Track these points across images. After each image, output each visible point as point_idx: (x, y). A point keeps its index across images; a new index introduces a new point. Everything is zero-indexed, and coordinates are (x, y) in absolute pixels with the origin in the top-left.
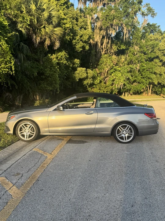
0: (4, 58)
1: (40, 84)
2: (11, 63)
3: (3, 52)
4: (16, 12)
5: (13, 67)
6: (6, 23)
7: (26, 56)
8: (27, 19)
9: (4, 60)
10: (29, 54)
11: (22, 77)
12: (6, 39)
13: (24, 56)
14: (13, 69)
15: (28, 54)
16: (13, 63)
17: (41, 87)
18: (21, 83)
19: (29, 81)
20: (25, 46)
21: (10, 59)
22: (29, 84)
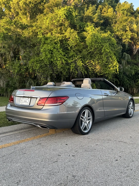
0: (112, 64)
1: (137, 81)
2: (116, 67)
3: (112, 61)
5: (118, 69)
7: (128, 62)
9: (112, 65)
10: (130, 60)
11: (123, 77)
12: (114, 52)
13: (126, 62)
14: (118, 71)
16: (118, 67)
17: (138, 84)
18: (122, 81)
19: (128, 80)
21: (116, 64)
22: (128, 81)
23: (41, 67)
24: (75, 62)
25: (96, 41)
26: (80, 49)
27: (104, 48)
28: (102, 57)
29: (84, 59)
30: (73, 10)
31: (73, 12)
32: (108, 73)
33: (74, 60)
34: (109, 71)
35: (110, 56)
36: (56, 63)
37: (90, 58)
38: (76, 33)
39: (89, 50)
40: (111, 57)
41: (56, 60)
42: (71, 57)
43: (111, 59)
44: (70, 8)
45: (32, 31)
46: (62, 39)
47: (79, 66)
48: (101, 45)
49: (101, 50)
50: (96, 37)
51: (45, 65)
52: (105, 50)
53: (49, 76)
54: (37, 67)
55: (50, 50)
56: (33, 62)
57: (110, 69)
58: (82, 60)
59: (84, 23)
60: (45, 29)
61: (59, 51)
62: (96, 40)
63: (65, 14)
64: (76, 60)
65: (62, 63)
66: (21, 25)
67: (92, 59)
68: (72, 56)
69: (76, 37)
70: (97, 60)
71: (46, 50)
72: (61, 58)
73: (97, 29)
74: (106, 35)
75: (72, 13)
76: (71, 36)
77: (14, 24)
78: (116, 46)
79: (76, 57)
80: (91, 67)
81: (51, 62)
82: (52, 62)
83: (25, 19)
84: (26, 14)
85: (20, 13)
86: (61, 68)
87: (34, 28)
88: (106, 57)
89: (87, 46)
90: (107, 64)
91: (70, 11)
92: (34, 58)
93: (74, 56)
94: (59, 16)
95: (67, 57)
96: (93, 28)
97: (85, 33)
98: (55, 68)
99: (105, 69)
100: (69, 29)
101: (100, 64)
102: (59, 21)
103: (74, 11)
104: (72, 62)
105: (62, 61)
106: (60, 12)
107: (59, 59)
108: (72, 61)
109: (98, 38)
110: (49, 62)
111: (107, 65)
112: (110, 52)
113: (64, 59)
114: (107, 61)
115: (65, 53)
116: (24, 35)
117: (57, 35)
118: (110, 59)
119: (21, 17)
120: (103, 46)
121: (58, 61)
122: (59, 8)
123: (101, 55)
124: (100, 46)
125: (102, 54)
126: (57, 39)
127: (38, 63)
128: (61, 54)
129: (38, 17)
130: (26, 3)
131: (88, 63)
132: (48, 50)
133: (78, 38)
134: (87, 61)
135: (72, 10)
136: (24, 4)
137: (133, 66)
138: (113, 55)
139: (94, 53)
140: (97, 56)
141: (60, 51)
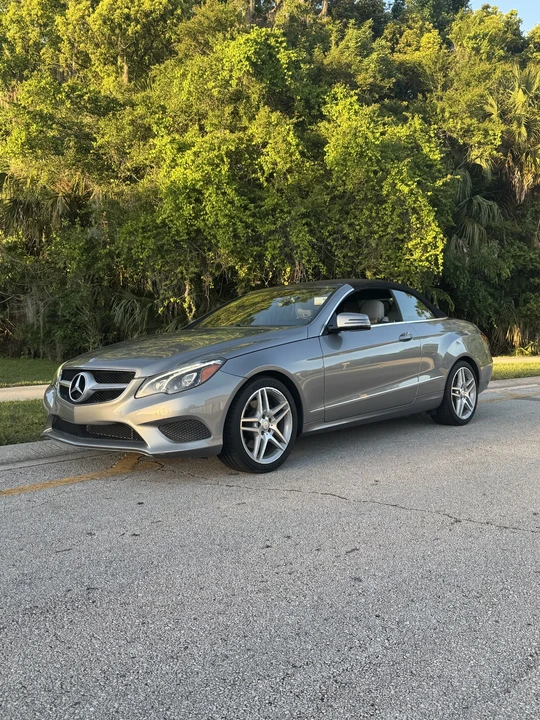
0: (422, 239)
1: (526, 301)
2: (436, 247)
3: (418, 225)
4: (468, 121)
5: (440, 257)
6: (436, 157)
7: (488, 228)
8: (494, 135)
9: (421, 242)
10: (498, 221)
11: (472, 284)
12: (429, 194)
13: (482, 229)
14: (440, 261)
15: (493, 224)
16: (441, 247)
17: (529, 309)
18: (470, 298)
19: (492, 295)
20: (486, 203)
21: (435, 238)
22: (490, 301)
23: (160, 250)
24: (283, 231)
25: (361, 155)
26: (304, 183)
27: (389, 180)
28: (383, 212)
29: (318, 221)
30: (281, 42)
31: (282, 50)
32: (408, 272)
33: (279, 223)
34: (409, 262)
35: (413, 209)
36: (215, 237)
37: (337, 217)
38: (288, 126)
39: (334, 187)
40: (418, 214)
41: (213, 224)
42: (267, 215)
43: (418, 219)
44: (269, 36)
45: (132, 122)
46: (236, 148)
47: (298, 246)
48: (381, 170)
49: (382, 187)
50: (360, 140)
51: (176, 242)
52: (394, 185)
53: (187, 283)
54: (144, 249)
55: (194, 190)
56: (130, 233)
57: (412, 255)
58: (308, 224)
59: (322, 89)
60: (179, 113)
61: (224, 194)
62: (362, 152)
63: (248, 59)
64: (285, 226)
65: (236, 236)
66: (94, 100)
67: (346, 220)
68: (274, 210)
69: (289, 139)
70: (366, 223)
71: (178, 188)
72: (233, 218)
73: (367, 110)
74: (402, 131)
75: (278, 52)
76: (270, 138)
77: (68, 97)
78: (439, 171)
79: (289, 212)
80: (342, 248)
81: (196, 231)
82: (198, 231)
83: (112, 78)
84: (115, 59)
85: (92, 56)
86: (232, 252)
87: (140, 110)
88: (398, 211)
89: (328, 174)
90: (401, 237)
91: (269, 47)
92: (137, 218)
93: (282, 211)
94: (227, 64)
95: (253, 215)
96: (357, 107)
97: (323, 125)
98: (211, 254)
99: (393, 256)
100: (264, 111)
101: (376, 236)
102: (227, 82)
103: (284, 44)
104: (272, 233)
105: (235, 230)
106: (229, 52)
107: (224, 221)
108: (273, 227)
109: (367, 144)
110: (188, 234)
111: (403, 241)
112: (412, 194)
113: (241, 221)
114: (403, 228)
115: (250, 199)
116: (103, 135)
117: (219, 135)
118: (413, 219)
119: (98, 70)
120: (388, 172)
121: (220, 227)
122: (228, 36)
123: (382, 205)
124: (375, 172)
125: (385, 202)
126: (219, 148)
127: (149, 238)
128: (232, 202)
129: (155, 69)
130: (112, 21)
131: (330, 235)
132: (186, 187)
133: (298, 145)
134: (330, 228)
135: (277, 41)
136: (105, 23)
137: (512, 244)
138: (425, 206)
139: (354, 197)
140: (367, 209)
141: (229, 191)
